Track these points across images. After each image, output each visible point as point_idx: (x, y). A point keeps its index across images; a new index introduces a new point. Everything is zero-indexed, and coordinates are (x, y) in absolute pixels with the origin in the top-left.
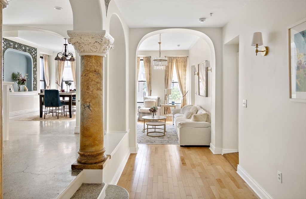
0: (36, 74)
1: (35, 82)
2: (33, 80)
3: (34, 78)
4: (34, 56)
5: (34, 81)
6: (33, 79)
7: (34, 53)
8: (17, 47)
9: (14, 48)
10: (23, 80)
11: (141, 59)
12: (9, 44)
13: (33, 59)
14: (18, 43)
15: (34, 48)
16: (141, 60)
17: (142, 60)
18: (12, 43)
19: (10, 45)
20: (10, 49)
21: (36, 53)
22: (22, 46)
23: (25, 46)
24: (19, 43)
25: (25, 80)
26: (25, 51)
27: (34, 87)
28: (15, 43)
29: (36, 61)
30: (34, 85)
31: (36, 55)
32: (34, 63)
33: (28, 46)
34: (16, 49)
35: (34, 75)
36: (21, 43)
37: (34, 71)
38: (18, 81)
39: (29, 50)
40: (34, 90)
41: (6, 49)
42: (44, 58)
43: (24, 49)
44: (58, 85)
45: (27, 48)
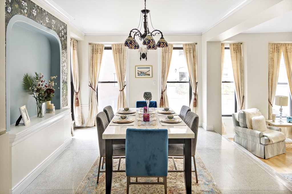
1: (65, 91)
2: (61, 87)
4: (63, 39)
5: (63, 89)
6: (61, 83)
7: (63, 34)
8: (35, 14)
9: (30, 15)
10: (49, 91)
11: (226, 46)
12: (19, 3)
14: (38, 6)
15: (63, 24)
16: (226, 48)
17: (228, 48)
18: (24, 3)
19: (21, 7)
20: (22, 16)
21: (66, 33)
22: (44, 14)
23: (50, 16)
24: (40, 6)
27: (63, 100)
28: (32, 5)
29: (66, 49)
33: (54, 18)
34: (34, 18)
36: (44, 8)
38: (36, 94)
39: (56, 26)
41: (11, 15)
42: (72, 44)
43: (47, 21)
44: (93, 89)
45: (53, 21)
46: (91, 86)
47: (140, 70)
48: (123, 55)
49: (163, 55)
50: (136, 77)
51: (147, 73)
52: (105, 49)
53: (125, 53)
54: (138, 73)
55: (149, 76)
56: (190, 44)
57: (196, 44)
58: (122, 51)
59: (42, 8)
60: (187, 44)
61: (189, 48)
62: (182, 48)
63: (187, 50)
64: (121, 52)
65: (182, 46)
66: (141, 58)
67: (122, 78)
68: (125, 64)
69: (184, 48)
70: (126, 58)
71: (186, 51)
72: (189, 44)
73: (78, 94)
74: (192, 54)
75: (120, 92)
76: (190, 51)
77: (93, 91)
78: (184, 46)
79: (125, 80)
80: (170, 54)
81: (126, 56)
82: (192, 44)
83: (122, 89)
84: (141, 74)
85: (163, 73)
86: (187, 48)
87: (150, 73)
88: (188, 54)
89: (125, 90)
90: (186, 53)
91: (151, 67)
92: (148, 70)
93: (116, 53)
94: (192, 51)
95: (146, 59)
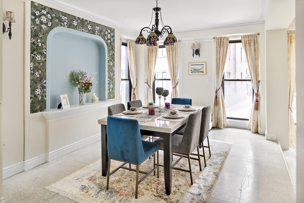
0: (113, 71)
1: (111, 86)
2: (107, 82)
3: (110, 77)
4: (109, 41)
5: (109, 84)
6: (107, 79)
7: (109, 37)
8: (76, 24)
9: (70, 26)
12: (59, 18)
13: (108, 47)
14: (79, 18)
15: (110, 29)
18: (64, 18)
19: (61, 21)
20: (62, 27)
21: (113, 36)
22: (86, 23)
23: (93, 24)
24: (81, 17)
25: (90, 84)
26: (93, 32)
27: (109, 93)
28: (72, 18)
29: (113, 49)
30: (109, 90)
31: (114, 40)
32: (109, 53)
33: (98, 25)
34: (75, 28)
35: (109, 73)
36: (85, 18)
37: (109, 66)
39: (100, 31)
40: (110, 98)
41: (51, 28)
42: (128, 45)
43: (90, 29)
44: (149, 86)
45: (96, 27)
46: (147, 83)
47: (193, 67)
48: (176, 53)
49: (217, 50)
50: (189, 74)
51: (200, 70)
52: (159, 48)
53: (177, 50)
54: (191, 70)
55: (203, 73)
56: (251, 35)
57: (259, 34)
58: (175, 49)
59: (83, 19)
60: (246, 36)
61: (248, 41)
62: (240, 41)
63: (247, 43)
64: (173, 49)
65: (240, 39)
66: (193, 55)
67: (174, 75)
68: (177, 61)
69: (243, 41)
70: (178, 55)
71: (245, 44)
72: (248, 36)
73: (136, 90)
74: (252, 47)
75: (173, 89)
76: (250, 44)
77: (149, 87)
78: (243, 38)
79: (178, 77)
80: (225, 49)
81: (178, 53)
82: (253, 35)
83: (174, 87)
84: (195, 71)
85: (217, 70)
86: (246, 41)
87: (204, 70)
88: (248, 48)
89: (178, 88)
90: (245, 46)
91: (205, 64)
92: (202, 66)
93: (169, 51)
94: (252, 44)
95: (199, 55)
